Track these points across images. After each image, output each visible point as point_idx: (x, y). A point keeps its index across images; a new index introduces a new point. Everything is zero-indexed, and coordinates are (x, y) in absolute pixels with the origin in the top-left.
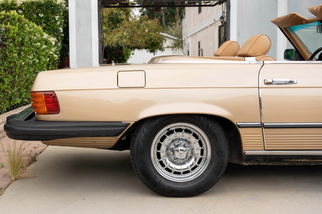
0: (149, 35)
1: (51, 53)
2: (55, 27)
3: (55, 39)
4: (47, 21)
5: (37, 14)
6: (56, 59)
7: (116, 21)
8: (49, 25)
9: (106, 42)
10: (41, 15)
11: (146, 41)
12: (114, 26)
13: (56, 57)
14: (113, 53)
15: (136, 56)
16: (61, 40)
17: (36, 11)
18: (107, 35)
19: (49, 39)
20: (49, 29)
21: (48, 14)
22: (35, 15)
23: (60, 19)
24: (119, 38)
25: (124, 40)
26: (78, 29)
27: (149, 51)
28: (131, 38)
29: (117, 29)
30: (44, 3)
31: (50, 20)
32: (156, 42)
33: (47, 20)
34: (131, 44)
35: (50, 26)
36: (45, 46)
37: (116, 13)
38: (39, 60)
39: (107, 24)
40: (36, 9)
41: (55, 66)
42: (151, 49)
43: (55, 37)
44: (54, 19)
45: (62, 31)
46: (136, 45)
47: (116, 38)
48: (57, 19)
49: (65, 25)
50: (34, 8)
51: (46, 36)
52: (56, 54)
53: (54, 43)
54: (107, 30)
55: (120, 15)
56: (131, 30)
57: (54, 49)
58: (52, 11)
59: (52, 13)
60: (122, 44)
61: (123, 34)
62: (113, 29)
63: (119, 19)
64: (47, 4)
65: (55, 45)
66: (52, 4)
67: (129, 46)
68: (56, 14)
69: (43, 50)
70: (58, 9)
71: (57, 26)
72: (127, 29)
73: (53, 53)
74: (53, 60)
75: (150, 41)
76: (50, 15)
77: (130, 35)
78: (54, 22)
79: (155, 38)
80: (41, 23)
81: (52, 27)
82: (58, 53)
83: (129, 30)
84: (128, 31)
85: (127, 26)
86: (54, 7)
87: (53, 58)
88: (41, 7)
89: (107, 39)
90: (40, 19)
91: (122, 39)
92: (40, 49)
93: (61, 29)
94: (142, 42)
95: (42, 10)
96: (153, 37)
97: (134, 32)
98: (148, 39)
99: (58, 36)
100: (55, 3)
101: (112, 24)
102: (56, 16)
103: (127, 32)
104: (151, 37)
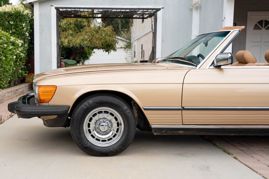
0: (104, 38)
1: (18, 52)
2: (23, 32)
3: (22, 41)
4: (16, 28)
5: (9, 22)
6: (23, 57)
7: (80, 27)
8: (17, 31)
9: (72, 43)
10: (12, 23)
11: (102, 43)
12: (78, 31)
13: (22, 55)
14: (77, 51)
15: (96, 54)
16: (28, 42)
17: (7, 19)
18: (73, 38)
19: (16, 41)
20: (18, 34)
21: (17, 22)
22: (7, 23)
23: (26, 26)
24: (81, 40)
25: (85, 42)
26: (41, 34)
27: (105, 50)
28: (91, 40)
29: (80, 33)
30: (14, 14)
31: (19, 26)
32: (110, 44)
33: (16, 26)
34: (91, 45)
35: (19, 31)
36: (11, 47)
37: (80, 21)
38: (5, 58)
39: (73, 29)
40: (8, 18)
41: (22, 62)
42: (106, 49)
43: (22, 40)
44: (21, 26)
45: (28, 35)
46: (94, 46)
47: (79, 40)
48: (24, 26)
49: (31, 31)
50: (6, 17)
51: (12, 39)
52: (22, 53)
53: (20, 44)
54: (73, 34)
55: (83, 22)
56: (91, 34)
57: (21, 49)
58: (20, 20)
59: (20, 21)
60: (84, 45)
61: (84, 37)
62: (78, 33)
63: (82, 25)
64: (17, 14)
65: (21, 46)
66: (20, 14)
67: (89, 46)
68: (23, 22)
69: (10, 50)
70: (24, 18)
71: (24, 31)
72: (88, 33)
73: (19, 52)
74: (20, 57)
75: (106, 43)
76: (18, 23)
77: (90, 38)
78: (22, 28)
79: (110, 40)
80: (12, 29)
81: (20, 32)
82: (24, 52)
83: (89, 34)
84: (89, 35)
85: (88, 31)
86: (22, 16)
87: (20, 56)
88: (12, 16)
89: (72, 40)
90: (11, 25)
91: (83, 41)
92: (7, 50)
93: (27, 33)
94: (99, 43)
95: (12, 19)
96: (108, 40)
97: (93, 36)
98: (104, 41)
99: (25, 39)
100: (22, 14)
101: (77, 29)
102: (23, 23)
103: (88, 36)
104: (106, 40)
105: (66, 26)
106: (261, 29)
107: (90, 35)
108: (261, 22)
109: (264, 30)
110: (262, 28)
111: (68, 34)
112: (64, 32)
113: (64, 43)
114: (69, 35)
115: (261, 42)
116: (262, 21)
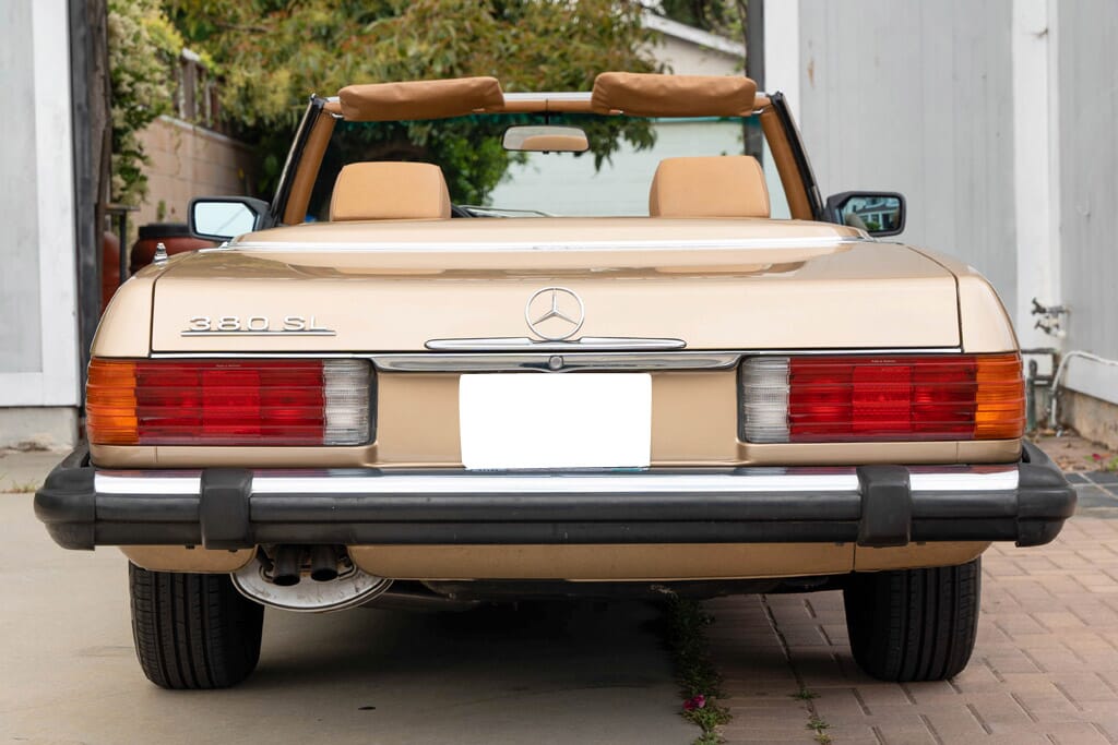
0: (562, 56)
18: (332, 56)
29: (388, 21)
61: (403, 52)
62: (371, 18)
72: (436, 23)
77: (451, 56)
83: (444, 28)
84: (442, 33)
89: (323, 77)
96: (587, 69)
97: (475, 39)
98: (558, 78)
103: (435, 41)
104: (575, 64)
107: (453, 32)
111: (297, 31)
112: (271, 19)
113: (263, 97)
114: (306, 34)
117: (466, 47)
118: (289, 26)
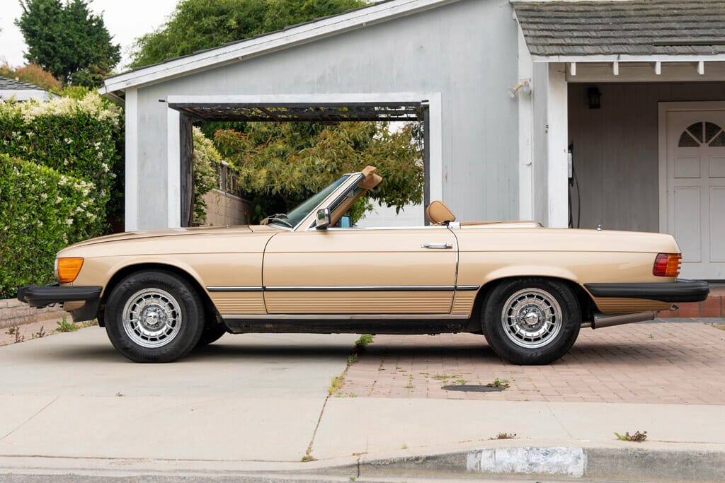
1: (78, 210)
2: (94, 163)
3: (91, 184)
4: (80, 152)
6: (93, 221)
7: (308, 131)
8: (82, 159)
9: (279, 180)
10: (69, 141)
12: (303, 143)
13: (92, 217)
16: (108, 185)
18: (285, 164)
19: (76, 185)
20: (83, 166)
21: (81, 138)
23: (103, 148)
24: (305, 172)
25: (318, 178)
26: (141, 165)
28: (337, 171)
29: (308, 148)
30: (74, 119)
31: (85, 149)
33: (79, 149)
35: (85, 160)
36: (61, 199)
39: (287, 139)
40: (60, 129)
43: (93, 180)
44: (91, 148)
45: (107, 169)
47: (299, 172)
48: (97, 148)
49: (118, 158)
50: (56, 127)
51: (64, 180)
52: (92, 212)
53: (86, 192)
54: (285, 152)
56: (339, 154)
57: (87, 203)
58: (89, 133)
59: (88, 137)
61: (313, 163)
62: (301, 148)
63: (313, 126)
65: (89, 196)
66: (89, 121)
68: (95, 139)
69: (58, 206)
70: (100, 130)
71: (98, 160)
72: (328, 151)
73: (83, 210)
74: (85, 223)
76: (84, 141)
77: (334, 164)
78: (93, 154)
80: (68, 155)
81: (88, 163)
82: (97, 209)
83: (332, 153)
84: (331, 155)
86: (94, 125)
87: (86, 220)
88: (69, 126)
91: (312, 175)
93: (105, 165)
97: (345, 157)
99: (100, 177)
100: (94, 119)
101: (299, 138)
102: (96, 142)
105: (269, 128)
106: (698, 145)
107: (335, 155)
108: (696, 128)
109: (704, 146)
110: (702, 142)
111: (270, 153)
112: (259, 147)
113: (255, 181)
114: (275, 155)
115: (699, 178)
116: (700, 124)
117: (340, 161)
118: (267, 150)
